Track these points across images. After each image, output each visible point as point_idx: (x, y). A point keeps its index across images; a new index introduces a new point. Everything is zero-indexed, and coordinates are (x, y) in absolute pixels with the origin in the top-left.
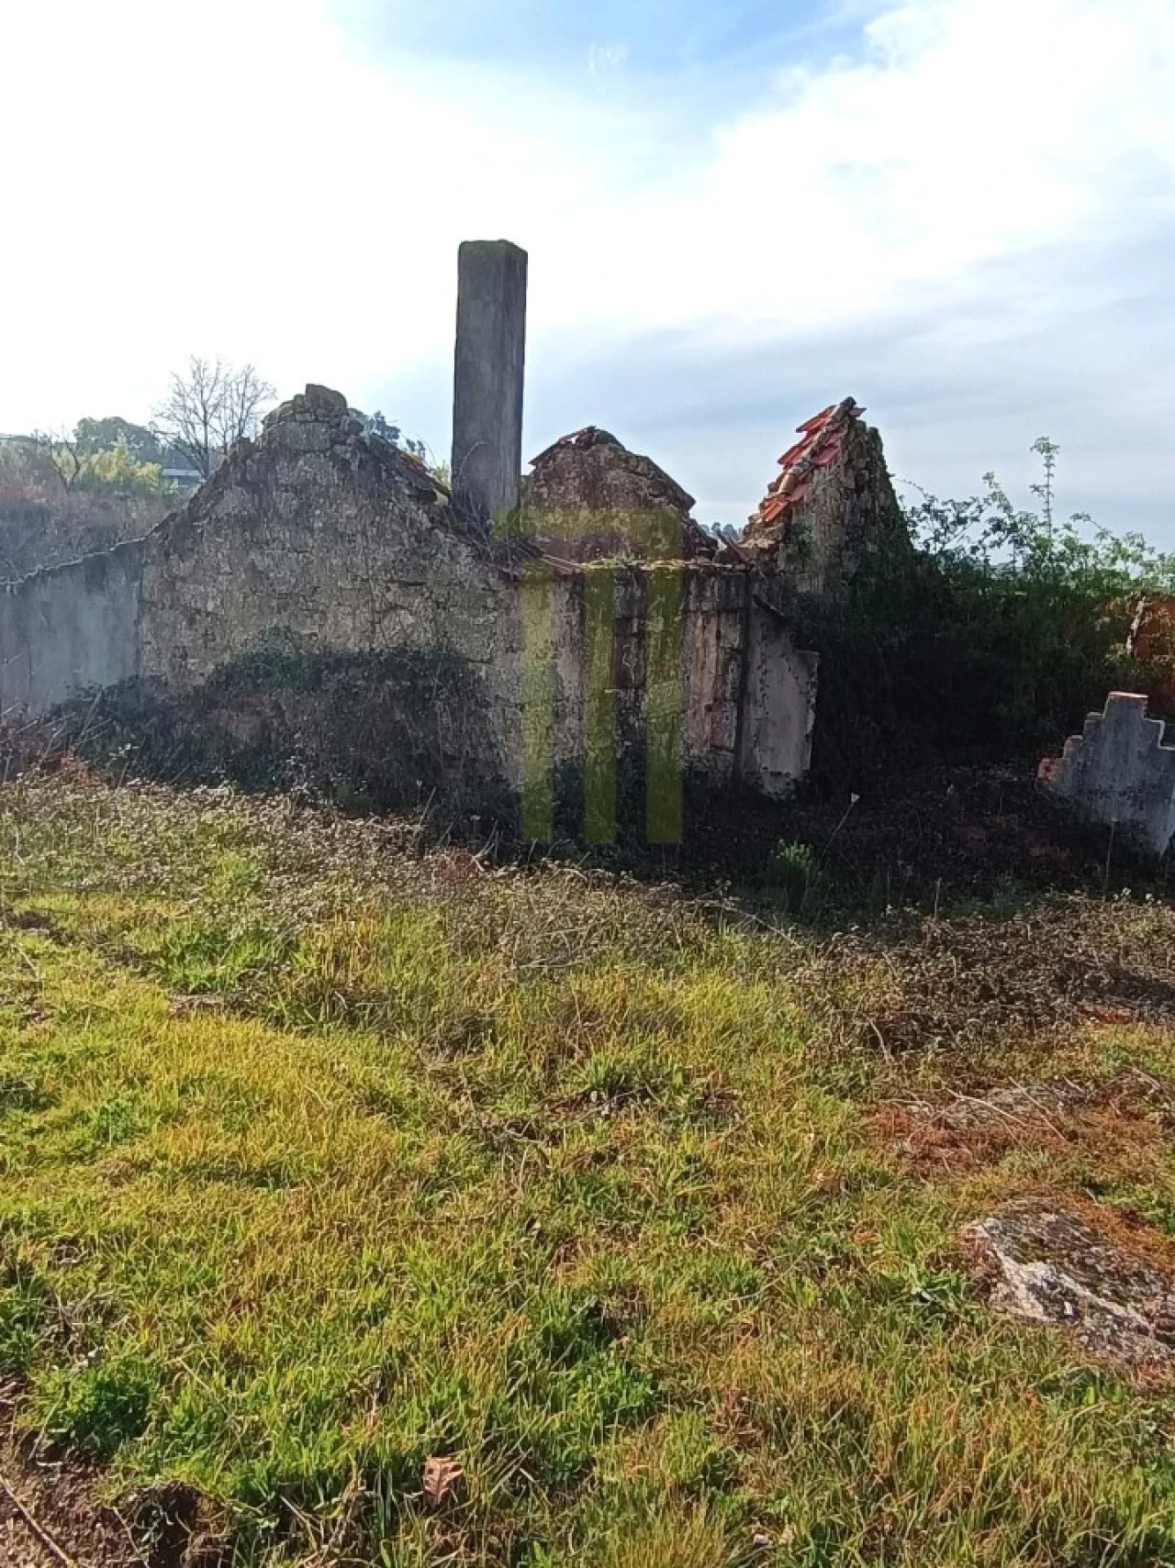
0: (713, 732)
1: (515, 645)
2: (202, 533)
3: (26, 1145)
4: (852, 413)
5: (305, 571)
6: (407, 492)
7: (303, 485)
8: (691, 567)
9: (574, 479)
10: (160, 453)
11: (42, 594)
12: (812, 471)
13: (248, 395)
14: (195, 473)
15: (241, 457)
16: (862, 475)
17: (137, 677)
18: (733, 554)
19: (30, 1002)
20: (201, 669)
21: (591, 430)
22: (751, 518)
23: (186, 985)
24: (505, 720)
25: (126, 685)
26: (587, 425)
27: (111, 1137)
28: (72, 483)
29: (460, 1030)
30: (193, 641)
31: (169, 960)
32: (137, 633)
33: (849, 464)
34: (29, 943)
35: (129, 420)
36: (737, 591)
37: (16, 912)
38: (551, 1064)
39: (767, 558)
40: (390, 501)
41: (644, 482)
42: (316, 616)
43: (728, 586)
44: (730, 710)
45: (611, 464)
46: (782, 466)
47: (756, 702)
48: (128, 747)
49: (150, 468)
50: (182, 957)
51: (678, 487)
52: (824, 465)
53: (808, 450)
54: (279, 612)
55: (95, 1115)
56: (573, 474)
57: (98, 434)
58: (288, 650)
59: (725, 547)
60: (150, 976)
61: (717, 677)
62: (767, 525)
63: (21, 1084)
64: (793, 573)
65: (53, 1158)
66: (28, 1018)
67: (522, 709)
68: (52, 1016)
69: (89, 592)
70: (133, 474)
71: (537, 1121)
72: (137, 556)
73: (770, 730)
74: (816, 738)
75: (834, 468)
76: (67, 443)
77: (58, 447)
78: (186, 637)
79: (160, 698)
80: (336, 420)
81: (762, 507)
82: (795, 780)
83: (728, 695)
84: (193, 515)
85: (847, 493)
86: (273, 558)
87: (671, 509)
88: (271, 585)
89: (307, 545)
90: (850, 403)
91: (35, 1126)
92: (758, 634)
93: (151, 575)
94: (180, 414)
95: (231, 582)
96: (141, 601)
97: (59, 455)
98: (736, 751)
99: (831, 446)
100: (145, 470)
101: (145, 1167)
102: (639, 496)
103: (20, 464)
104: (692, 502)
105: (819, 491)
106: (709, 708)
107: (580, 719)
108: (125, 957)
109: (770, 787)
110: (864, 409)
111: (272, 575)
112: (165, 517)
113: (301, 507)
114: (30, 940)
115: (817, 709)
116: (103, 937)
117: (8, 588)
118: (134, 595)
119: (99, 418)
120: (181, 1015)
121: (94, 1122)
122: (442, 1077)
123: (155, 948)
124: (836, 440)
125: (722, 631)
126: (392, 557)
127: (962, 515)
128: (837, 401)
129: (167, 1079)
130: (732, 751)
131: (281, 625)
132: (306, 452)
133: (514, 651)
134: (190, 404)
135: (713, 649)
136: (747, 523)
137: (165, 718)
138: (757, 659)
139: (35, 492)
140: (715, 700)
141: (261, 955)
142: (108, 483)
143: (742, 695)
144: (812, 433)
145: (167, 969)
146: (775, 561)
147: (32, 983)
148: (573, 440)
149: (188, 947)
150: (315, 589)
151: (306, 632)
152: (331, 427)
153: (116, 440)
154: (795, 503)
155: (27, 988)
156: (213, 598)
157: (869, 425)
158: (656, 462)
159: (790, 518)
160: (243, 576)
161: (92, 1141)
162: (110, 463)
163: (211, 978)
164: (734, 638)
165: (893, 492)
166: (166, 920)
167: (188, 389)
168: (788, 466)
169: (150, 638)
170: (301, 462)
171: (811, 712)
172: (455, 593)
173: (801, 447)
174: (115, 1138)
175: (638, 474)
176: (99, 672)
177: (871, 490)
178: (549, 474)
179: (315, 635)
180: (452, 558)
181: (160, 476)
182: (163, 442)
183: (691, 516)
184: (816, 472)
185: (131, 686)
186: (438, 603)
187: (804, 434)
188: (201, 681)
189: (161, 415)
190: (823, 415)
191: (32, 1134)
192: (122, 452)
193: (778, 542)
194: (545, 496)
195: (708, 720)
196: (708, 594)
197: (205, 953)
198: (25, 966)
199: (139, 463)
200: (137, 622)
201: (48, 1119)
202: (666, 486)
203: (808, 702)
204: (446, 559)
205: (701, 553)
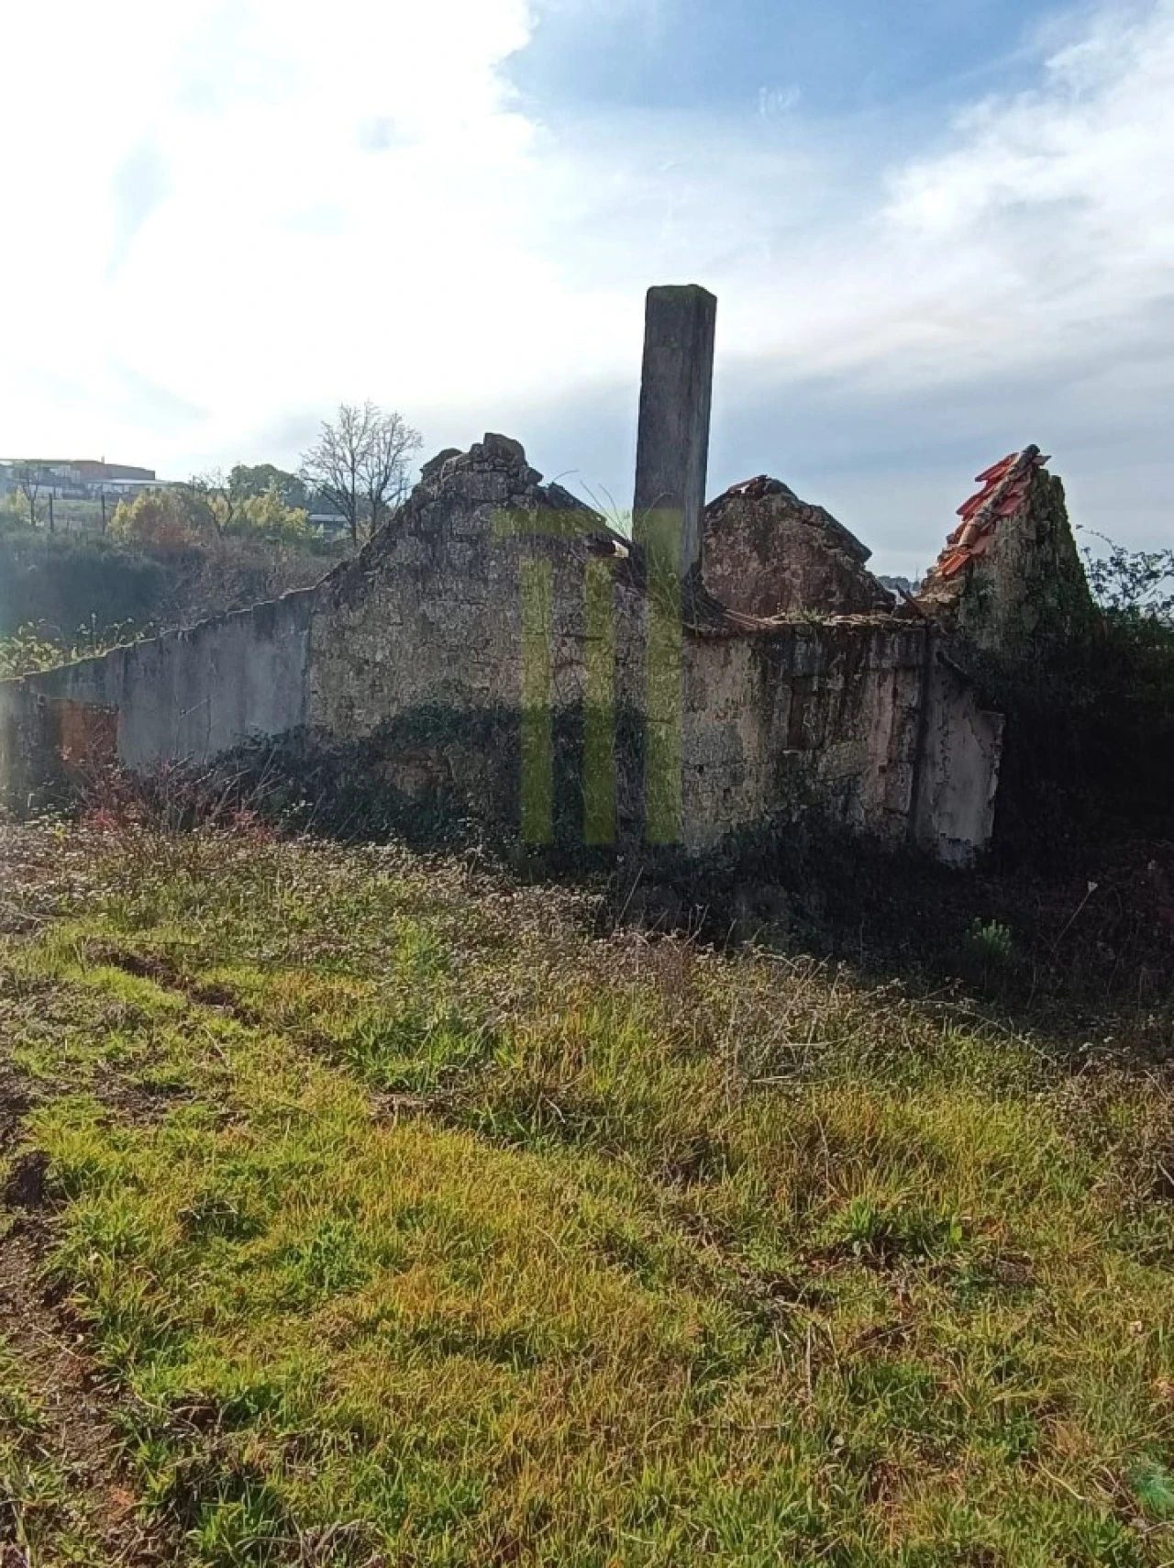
0: (887, 794)
1: (696, 705)
2: (373, 583)
3: (233, 1286)
4: (1035, 461)
5: (477, 624)
6: (587, 543)
7: (479, 536)
8: (872, 623)
9: (744, 529)
10: (308, 497)
11: (211, 641)
12: (994, 523)
13: (395, 443)
14: (342, 518)
15: (415, 506)
16: (1044, 526)
17: (303, 726)
18: (912, 609)
19: (223, 1098)
20: (368, 720)
21: (763, 479)
22: (929, 571)
23: (382, 1081)
24: (684, 782)
25: (292, 735)
26: (758, 475)
27: (327, 1281)
28: (225, 527)
29: (689, 1154)
30: (360, 692)
31: (362, 1051)
32: (304, 683)
33: (1031, 514)
34: (216, 1023)
35: (279, 468)
36: (917, 648)
37: (199, 985)
38: (800, 1203)
39: (947, 613)
40: (569, 552)
41: (819, 533)
42: (488, 670)
43: (908, 641)
44: (907, 771)
45: (783, 514)
46: (961, 517)
47: (934, 764)
48: (303, 804)
49: (300, 513)
50: (375, 1048)
51: (854, 539)
52: (1008, 516)
53: (990, 500)
54: (449, 665)
55: (307, 1251)
56: (742, 525)
57: (250, 480)
58: (457, 704)
59: (903, 601)
60: (342, 1068)
61: (892, 736)
62: (947, 578)
63: (222, 1206)
64: (973, 629)
65: (264, 1305)
66: (224, 1118)
67: (701, 770)
68: (246, 1118)
69: (258, 639)
70: (282, 519)
71: (794, 1277)
72: (306, 605)
73: (949, 793)
74: (999, 804)
75: (1016, 518)
76: (222, 489)
77: (214, 493)
78: (353, 687)
79: (326, 747)
80: (515, 470)
81: (941, 559)
82: (976, 849)
83: (903, 755)
84: (364, 564)
85: (1028, 545)
86: (445, 610)
87: (846, 560)
88: (442, 636)
89: (481, 597)
90: (1033, 450)
91: (241, 1259)
92: (937, 693)
93: (320, 621)
94: (329, 461)
95: (400, 632)
96: (309, 649)
97: (214, 500)
98: (912, 815)
99: (1014, 495)
100: (293, 516)
101: (369, 1327)
102: (812, 547)
103: (178, 509)
104: (868, 554)
105: (1001, 543)
106: (883, 770)
107: (758, 781)
108: (315, 1044)
109: (946, 854)
110: (1048, 458)
111: (443, 626)
112: (336, 566)
113: (476, 557)
114: (215, 1020)
115: (1000, 773)
116: (290, 1020)
117: (180, 634)
118: (303, 643)
119: (251, 466)
120: (381, 1121)
121: (307, 1260)
122: (681, 1213)
123: (345, 1034)
124: (1019, 489)
125: (899, 689)
126: (570, 611)
127: (1154, 569)
128: (1020, 449)
129: (380, 1208)
130: (906, 815)
131: (451, 678)
132: (483, 502)
133: (695, 710)
134: (339, 452)
135: (890, 708)
136: (926, 576)
137: (328, 768)
138: (936, 720)
139: (191, 536)
140: (890, 761)
141: (461, 1049)
142: (259, 528)
143: (919, 757)
144: (992, 482)
145: (360, 1060)
146: (956, 616)
147: (224, 1075)
148: (743, 490)
149: (382, 1036)
150: (488, 641)
151: (476, 685)
152: (510, 477)
153: (268, 487)
154: (978, 556)
155: (219, 1081)
156: (383, 648)
157: (1051, 474)
158: (830, 512)
159: (971, 572)
160: (414, 627)
161: (306, 1285)
162: (261, 508)
163: (409, 1075)
164: (912, 698)
165: (1074, 543)
166: (355, 1002)
167: (337, 437)
168: (967, 517)
169: (317, 688)
170: (477, 512)
171: (994, 776)
172: (636, 649)
173: (981, 497)
174: (331, 1283)
175: (812, 524)
176: (265, 722)
177: (1052, 541)
178: (717, 524)
179: (487, 689)
180: (633, 612)
181: (308, 521)
182: (310, 489)
183: (867, 569)
184: (999, 523)
185: (297, 735)
186: (617, 660)
187: (984, 483)
188: (366, 732)
189: (312, 462)
190: (1004, 463)
191: (239, 1270)
192: (272, 498)
193: (959, 596)
194: (713, 547)
195: (882, 781)
196: (888, 651)
197: (400, 1043)
198: (214, 1051)
199: (288, 508)
200: (305, 672)
201: (253, 1250)
202: (840, 537)
203: (992, 766)
204: (627, 614)
205: (878, 607)
